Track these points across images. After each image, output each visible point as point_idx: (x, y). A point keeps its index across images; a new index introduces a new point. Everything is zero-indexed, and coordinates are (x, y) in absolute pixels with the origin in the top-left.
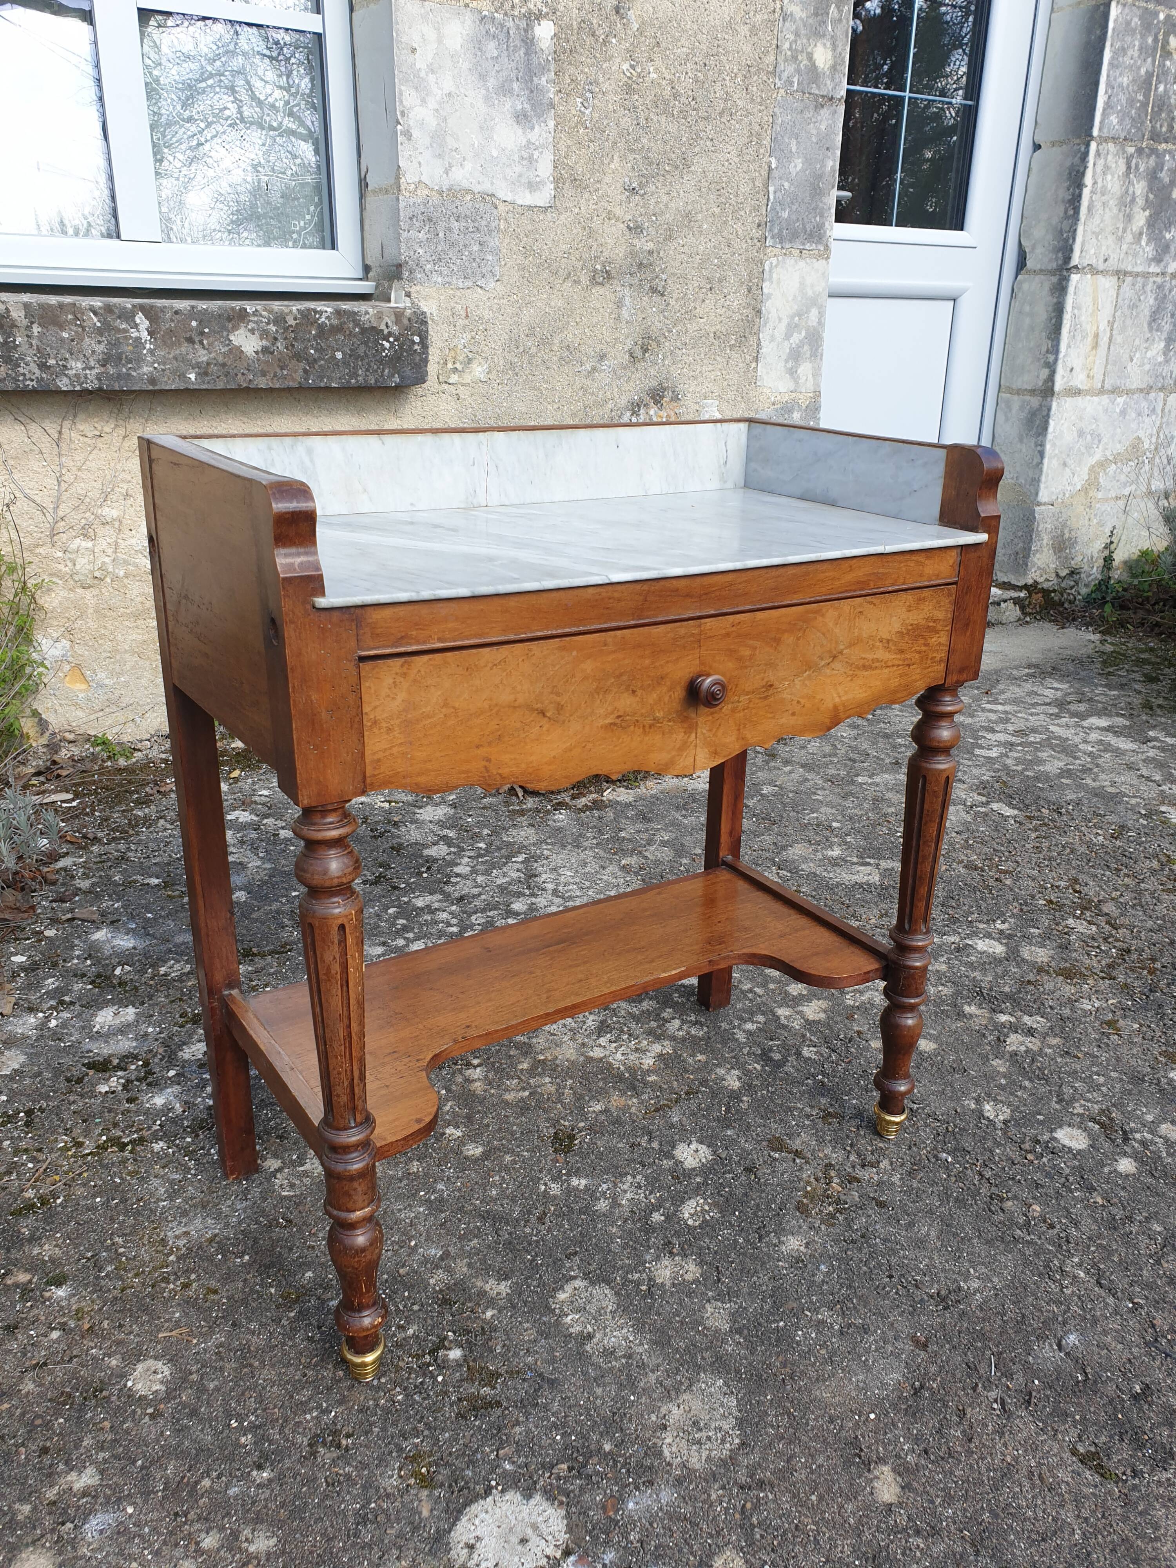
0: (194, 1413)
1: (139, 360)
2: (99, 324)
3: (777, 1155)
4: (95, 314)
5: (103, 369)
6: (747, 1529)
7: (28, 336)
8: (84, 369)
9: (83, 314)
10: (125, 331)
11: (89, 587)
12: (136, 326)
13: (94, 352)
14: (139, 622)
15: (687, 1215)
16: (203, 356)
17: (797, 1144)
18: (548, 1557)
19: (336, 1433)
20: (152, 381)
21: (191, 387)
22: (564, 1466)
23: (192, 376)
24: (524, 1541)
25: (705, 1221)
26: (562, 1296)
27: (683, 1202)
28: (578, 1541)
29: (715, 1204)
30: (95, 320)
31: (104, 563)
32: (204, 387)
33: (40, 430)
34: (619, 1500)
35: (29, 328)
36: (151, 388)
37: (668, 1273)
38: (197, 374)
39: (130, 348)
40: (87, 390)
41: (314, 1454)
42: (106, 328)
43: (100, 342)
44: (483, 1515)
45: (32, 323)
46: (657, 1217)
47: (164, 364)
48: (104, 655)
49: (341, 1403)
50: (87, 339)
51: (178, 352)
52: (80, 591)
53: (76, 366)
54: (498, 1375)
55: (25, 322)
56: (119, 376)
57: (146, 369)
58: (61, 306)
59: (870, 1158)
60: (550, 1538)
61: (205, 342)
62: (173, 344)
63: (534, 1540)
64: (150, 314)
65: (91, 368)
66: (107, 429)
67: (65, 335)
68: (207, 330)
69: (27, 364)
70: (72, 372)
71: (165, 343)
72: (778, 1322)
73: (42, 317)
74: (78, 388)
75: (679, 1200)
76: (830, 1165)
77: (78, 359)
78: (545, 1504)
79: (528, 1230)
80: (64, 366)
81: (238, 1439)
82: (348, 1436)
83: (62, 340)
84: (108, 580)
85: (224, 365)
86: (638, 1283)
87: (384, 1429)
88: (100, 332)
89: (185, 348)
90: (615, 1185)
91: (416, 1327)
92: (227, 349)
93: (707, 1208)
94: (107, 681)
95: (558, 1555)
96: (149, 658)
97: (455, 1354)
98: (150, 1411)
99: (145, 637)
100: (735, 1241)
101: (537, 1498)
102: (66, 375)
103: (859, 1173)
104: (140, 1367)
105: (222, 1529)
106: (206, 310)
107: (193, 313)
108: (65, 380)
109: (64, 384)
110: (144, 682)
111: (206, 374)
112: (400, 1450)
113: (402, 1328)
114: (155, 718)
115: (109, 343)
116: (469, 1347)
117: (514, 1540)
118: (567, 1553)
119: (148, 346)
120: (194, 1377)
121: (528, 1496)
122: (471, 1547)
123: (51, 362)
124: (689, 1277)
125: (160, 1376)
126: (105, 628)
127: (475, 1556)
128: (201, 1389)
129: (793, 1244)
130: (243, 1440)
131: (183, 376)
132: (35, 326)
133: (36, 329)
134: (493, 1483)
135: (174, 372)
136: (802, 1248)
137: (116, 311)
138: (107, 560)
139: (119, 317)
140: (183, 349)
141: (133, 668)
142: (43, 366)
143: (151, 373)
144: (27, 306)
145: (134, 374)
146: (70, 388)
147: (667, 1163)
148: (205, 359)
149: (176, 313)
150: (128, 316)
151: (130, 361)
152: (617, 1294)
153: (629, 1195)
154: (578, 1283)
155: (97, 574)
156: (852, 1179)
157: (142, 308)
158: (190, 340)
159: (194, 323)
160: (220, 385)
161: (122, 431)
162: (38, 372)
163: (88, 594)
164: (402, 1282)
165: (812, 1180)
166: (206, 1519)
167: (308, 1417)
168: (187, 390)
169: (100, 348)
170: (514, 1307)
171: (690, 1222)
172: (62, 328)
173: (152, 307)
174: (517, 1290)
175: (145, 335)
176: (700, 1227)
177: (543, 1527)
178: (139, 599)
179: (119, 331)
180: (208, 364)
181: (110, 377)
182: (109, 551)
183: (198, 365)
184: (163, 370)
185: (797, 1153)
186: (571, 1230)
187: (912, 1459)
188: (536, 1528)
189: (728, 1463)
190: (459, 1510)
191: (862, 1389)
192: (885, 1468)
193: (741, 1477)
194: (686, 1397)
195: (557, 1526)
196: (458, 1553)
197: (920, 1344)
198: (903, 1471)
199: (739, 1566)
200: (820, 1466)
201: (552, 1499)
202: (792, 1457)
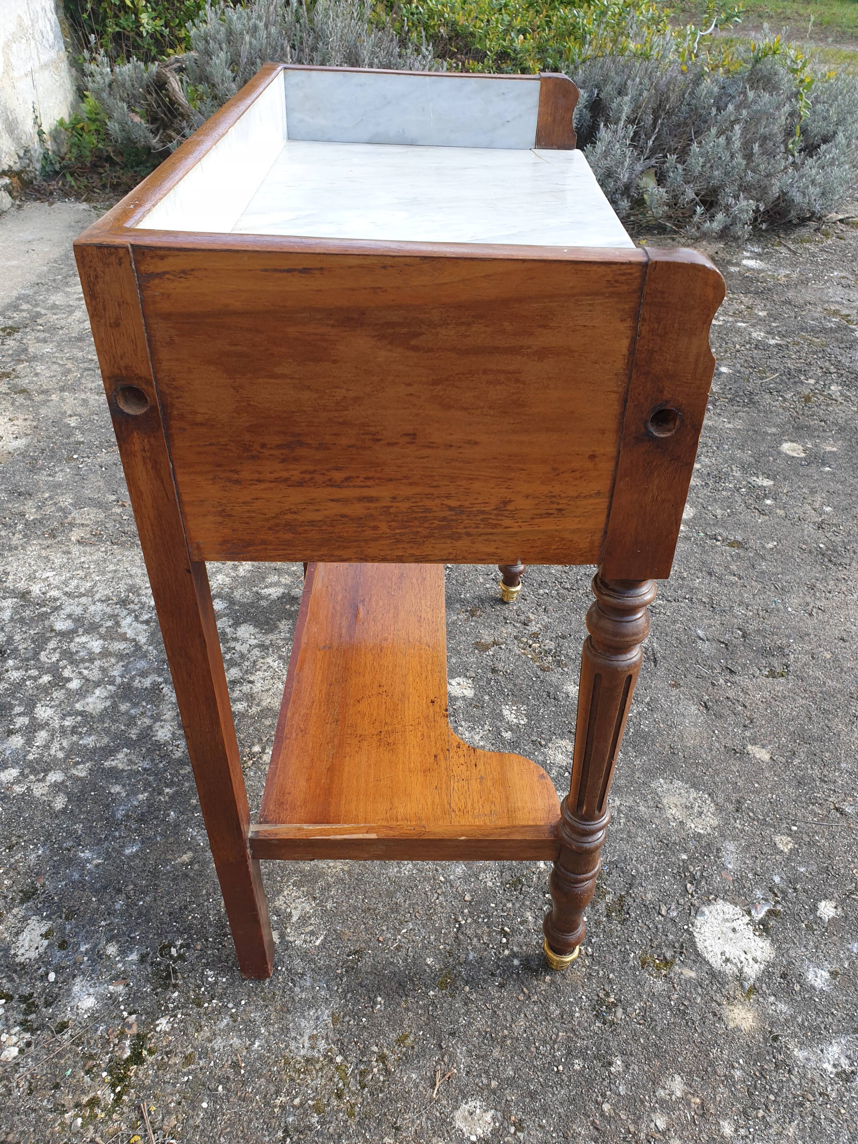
0: (533, 1095)
3: (491, 653)
6: (764, 823)
15: (515, 721)
17: (488, 639)
18: (748, 924)
19: (601, 1002)
22: (689, 884)
24: (734, 930)
25: (526, 715)
27: (503, 716)
28: (743, 904)
29: (514, 703)
34: (724, 870)
37: (560, 756)
41: (612, 1023)
44: (707, 944)
49: (575, 989)
59: (522, 618)
60: (736, 917)
63: (735, 924)
76: (516, 636)
78: (711, 907)
81: (575, 1071)
82: (607, 995)
87: (613, 971)
91: (529, 914)
93: (515, 708)
95: (748, 917)
98: (512, 1130)
101: (705, 909)
103: (531, 630)
104: (459, 1124)
105: (654, 1110)
112: (635, 968)
113: (524, 922)
117: (732, 935)
118: (749, 913)
120: (494, 1084)
121: (703, 914)
122: (727, 960)
125: (478, 1111)
127: (734, 961)
128: (511, 1082)
129: (571, 688)
130: (577, 1067)
134: (686, 927)
147: (460, 704)
156: (534, 635)
164: (479, 903)
165: (523, 651)
166: (639, 1118)
167: (577, 1015)
171: (522, 722)
176: (529, 720)
177: (727, 916)
185: (496, 643)
187: (748, 734)
188: (727, 920)
189: (720, 808)
190: (698, 955)
191: (695, 725)
192: (749, 747)
193: (731, 807)
194: (665, 801)
195: (729, 909)
196: (729, 969)
197: (677, 685)
198: (754, 741)
199: (786, 839)
200: (738, 771)
201: (709, 902)
202: (727, 779)
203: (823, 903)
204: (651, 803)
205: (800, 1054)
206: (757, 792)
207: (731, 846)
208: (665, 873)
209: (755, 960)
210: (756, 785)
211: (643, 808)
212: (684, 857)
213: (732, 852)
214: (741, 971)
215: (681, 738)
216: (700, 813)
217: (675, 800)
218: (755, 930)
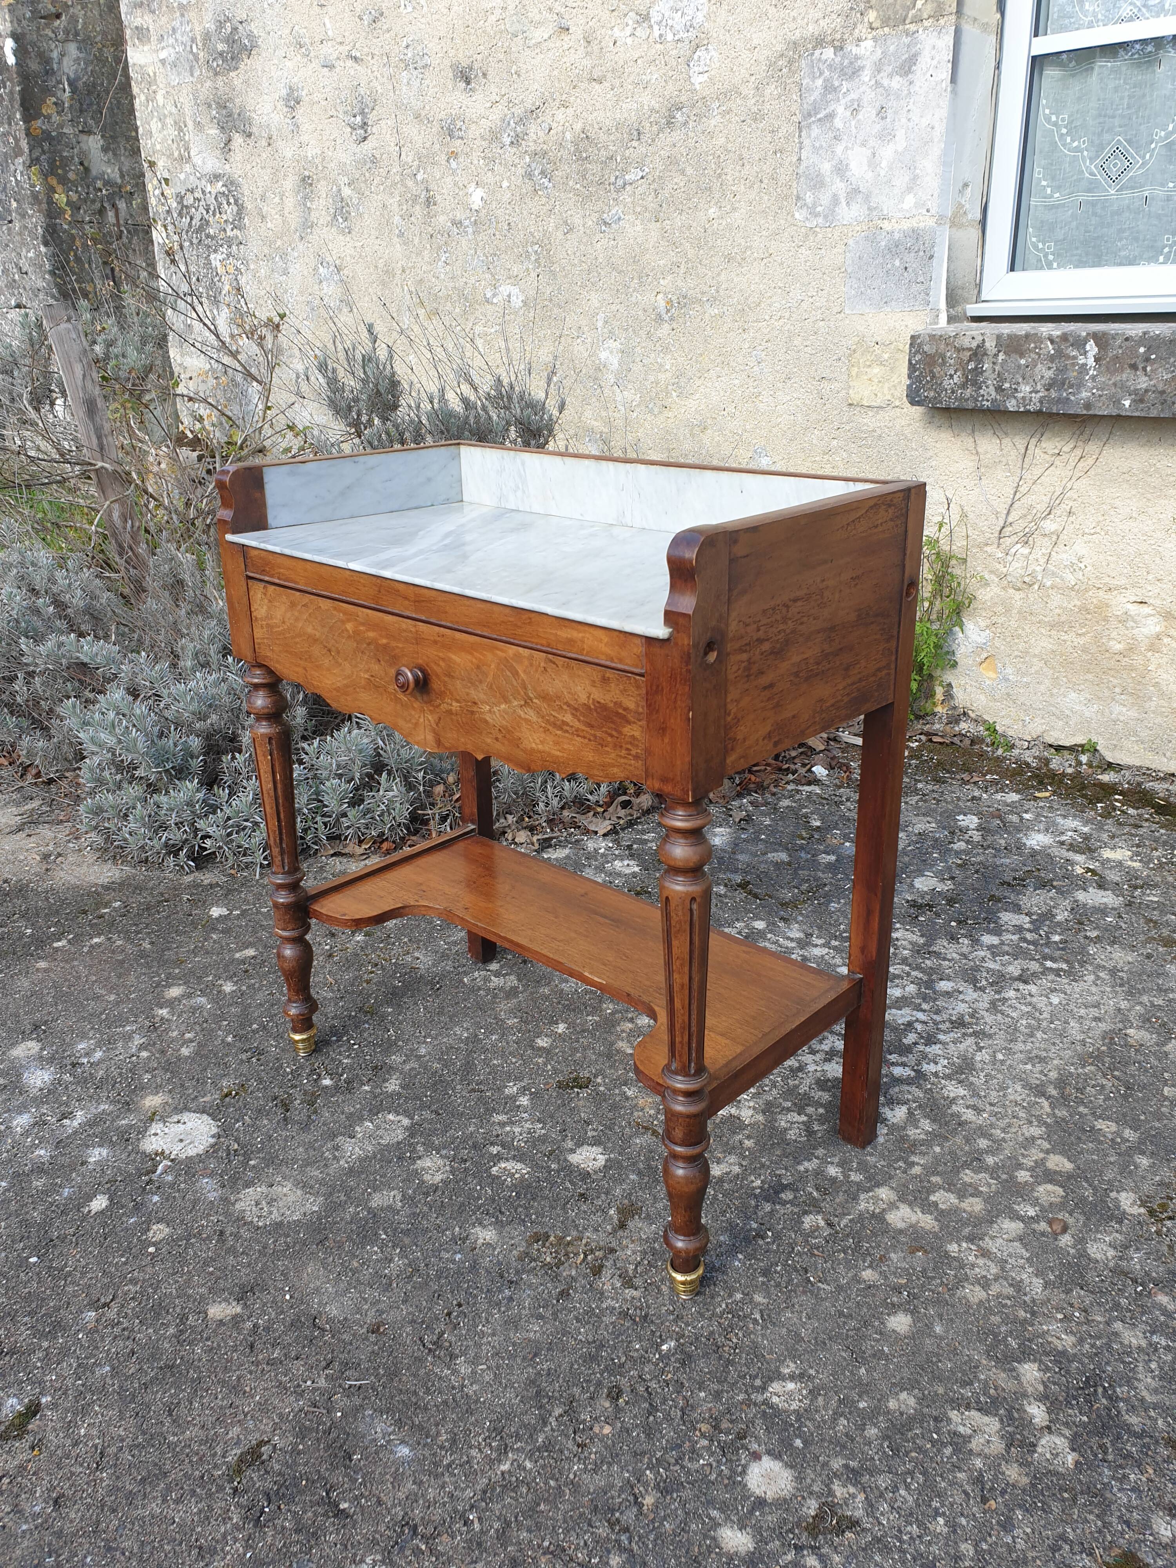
1: (1080, 385)
2: (1052, 352)
3: (612, 1212)
4: (1052, 342)
5: (1046, 393)
6: (189, 1237)
7: (994, 363)
8: (1031, 393)
9: (1042, 343)
10: (1075, 358)
11: (1019, 590)
12: (1085, 353)
13: (1042, 377)
14: (1053, 632)
15: (503, 1165)
16: (1143, 383)
17: (634, 1223)
19: (260, 1054)
20: (1088, 406)
21: (1124, 414)
22: (236, 1146)
23: (1127, 403)
24: (181, 1141)
25: (498, 1177)
26: (391, 1117)
27: (518, 1161)
28: (181, 1162)
29: (523, 1181)
30: (1051, 347)
31: (1034, 571)
32: (1136, 414)
33: (1010, 444)
34: (211, 1175)
35: (996, 355)
36: (1085, 412)
38: (1133, 401)
39: (1075, 374)
40: (1029, 411)
41: (245, 1051)
42: (1060, 354)
43: (1049, 368)
44: (201, 1121)
45: (999, 351)
46: (494, 1150)
47: (1102, 389)
48: (1016, 653)
49: (283, 1050)
50: (1039, 366)
51: (1119, 378)
52: (1011, 591)
53: (1026, 389)
54: (312, 1103)
55: (995, 351)
56: (1059, 400)
57: (1084, 394)
58: (1027, 336)
59: (638, 1282)
60: (183, 1150)
61: (1149, 369)
62: (1116, 370)
63: (182, 1145)
64: (1101, 340)
65: (1037, 392)
66: (1065, 449)
67: (1023, 362)
68: (1153, 357)
69: (987, 387)
70: (1020, 395)
71: (1108, 369)
72: (386, 1233)
73: (1008, 346)
74: (1022, 409)
75: (520, 1157)
76: (612, 1251)
77: (1028, 383)
78: (208, 1144)
79: (459, 1087)
80: (1016, 389)
81: (255, 1024)
82: (259, 1059)
83: (1019, 366)
84: (1036, 587)
85: (1163, 392)
86: (414, 1150)
87: (263, 1070)
88: (1052, 358)
89: (1126, 374)
90: (526, 1121)
91: (349, 1061)
92: (1170, 376)
93: (517, 1176)
94: (1011, 677)
95: (172, 1157)
96: (1053, 668)
97: (327, 1082)
99: (1054, 648)
100: (479, 1198)
101: (212, 1141)
102: (1015, 398)
103: (607, 1273)
106: (1158, 335)
107: (1144, 339)
108: (1014, 402)
109: (1011, 406)
110: (1042, 688)
111: (1142, 401)
112: (248, 1080)
113: (348, 1056)
114: (1042, 724)
115: (1057, 369)
116: (336, 1088)
117: (181, 1137)
118: (172, 1160)
119: (1091, 372)
121: (213, 1136)
122: (179, 1122)
123: (1007, 385)
124: (427, 1177)
126: (1024, 629)
127: (173, 1124)
129: (485, 1235)
131: (1117, 402)
132: (1001, 354)
133: (1001, 356)
134: (223, 1119)
135: (1110, 398)
136: (481, 1241)
137: (1071, 339)
138: (1038, 569)
139: (1072, 345)
140: (1124, 376)
141: (1037, 672)
142: (999, 389)
143: (1088, 398)
144: (999, 337)
145: (1072, 398)
146: (1016, 409)
147: (570, 1144)
148: (1144, 386)
149: (1127, 339)
150: (1080, 344)
151: (1071, 386)
152: (398, 1143)
153: (517, 1130)
154: (406, 1122)
155: (1027, 579)
156: (597, 1271)
157: (1095, 336)
158: (1134, 367)
159: (1142, 350)
160: (1154, 413)
161: (1078, 452)
162: (993, 393)
163: (1018, 595)
165: (584, 1241)
167: (272, 1042)
168: (1119, 416)
169: (1049, 374)
170: (375, 1097)
172: (1022, 355)
173: (1104, 334)
174: (391, 1095)
175: (1091, 362)
176: (490, 1175)
177: (192, 1146)
178: (1057, 611)
179: (1068, 357)
180: (1146, 391)
181: (1051, 401)
182: (1042, 561)
183: (1136, 392)
184: (1100, 396)
185: (622, 1226)
186: (465, 1107)
187: (249, 1325)
188: (190, 1144)
189: (241, 1220)
190: (203, 1112)
191: (317, 1290)
192: (239, 1309)
193: (229, 1230)
194: (299, 1192)
195: (191, 1152)
196: (175, 1118)
197: (375, 1330)
198: (236, 1320)
199: (159, 1237)
200: (239, 1270)
201: (212, 1146)
202: (247, 1254)
203: (104, 1206)
204: (312, 1182)
205: (102, 1107)
206: (206, 1264)
207: (212, 1196)
208: (261, 1142)
209: (156, 1134)
210: (211, 1269)
211: (317, 1173)
212: (252, 1163)
213: (209, 1192)
214: (165, 1122)
215: (324, 1265)
216: (257, 1204)
217: (291, 1198)
218: (163, 1153)
